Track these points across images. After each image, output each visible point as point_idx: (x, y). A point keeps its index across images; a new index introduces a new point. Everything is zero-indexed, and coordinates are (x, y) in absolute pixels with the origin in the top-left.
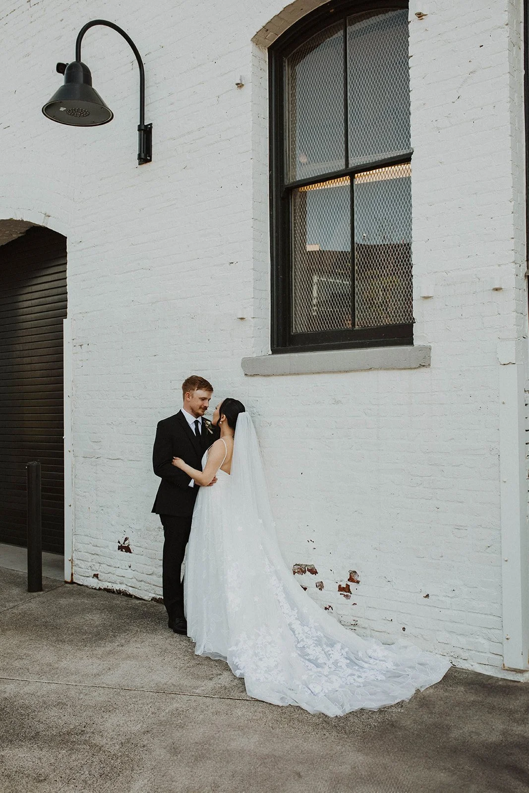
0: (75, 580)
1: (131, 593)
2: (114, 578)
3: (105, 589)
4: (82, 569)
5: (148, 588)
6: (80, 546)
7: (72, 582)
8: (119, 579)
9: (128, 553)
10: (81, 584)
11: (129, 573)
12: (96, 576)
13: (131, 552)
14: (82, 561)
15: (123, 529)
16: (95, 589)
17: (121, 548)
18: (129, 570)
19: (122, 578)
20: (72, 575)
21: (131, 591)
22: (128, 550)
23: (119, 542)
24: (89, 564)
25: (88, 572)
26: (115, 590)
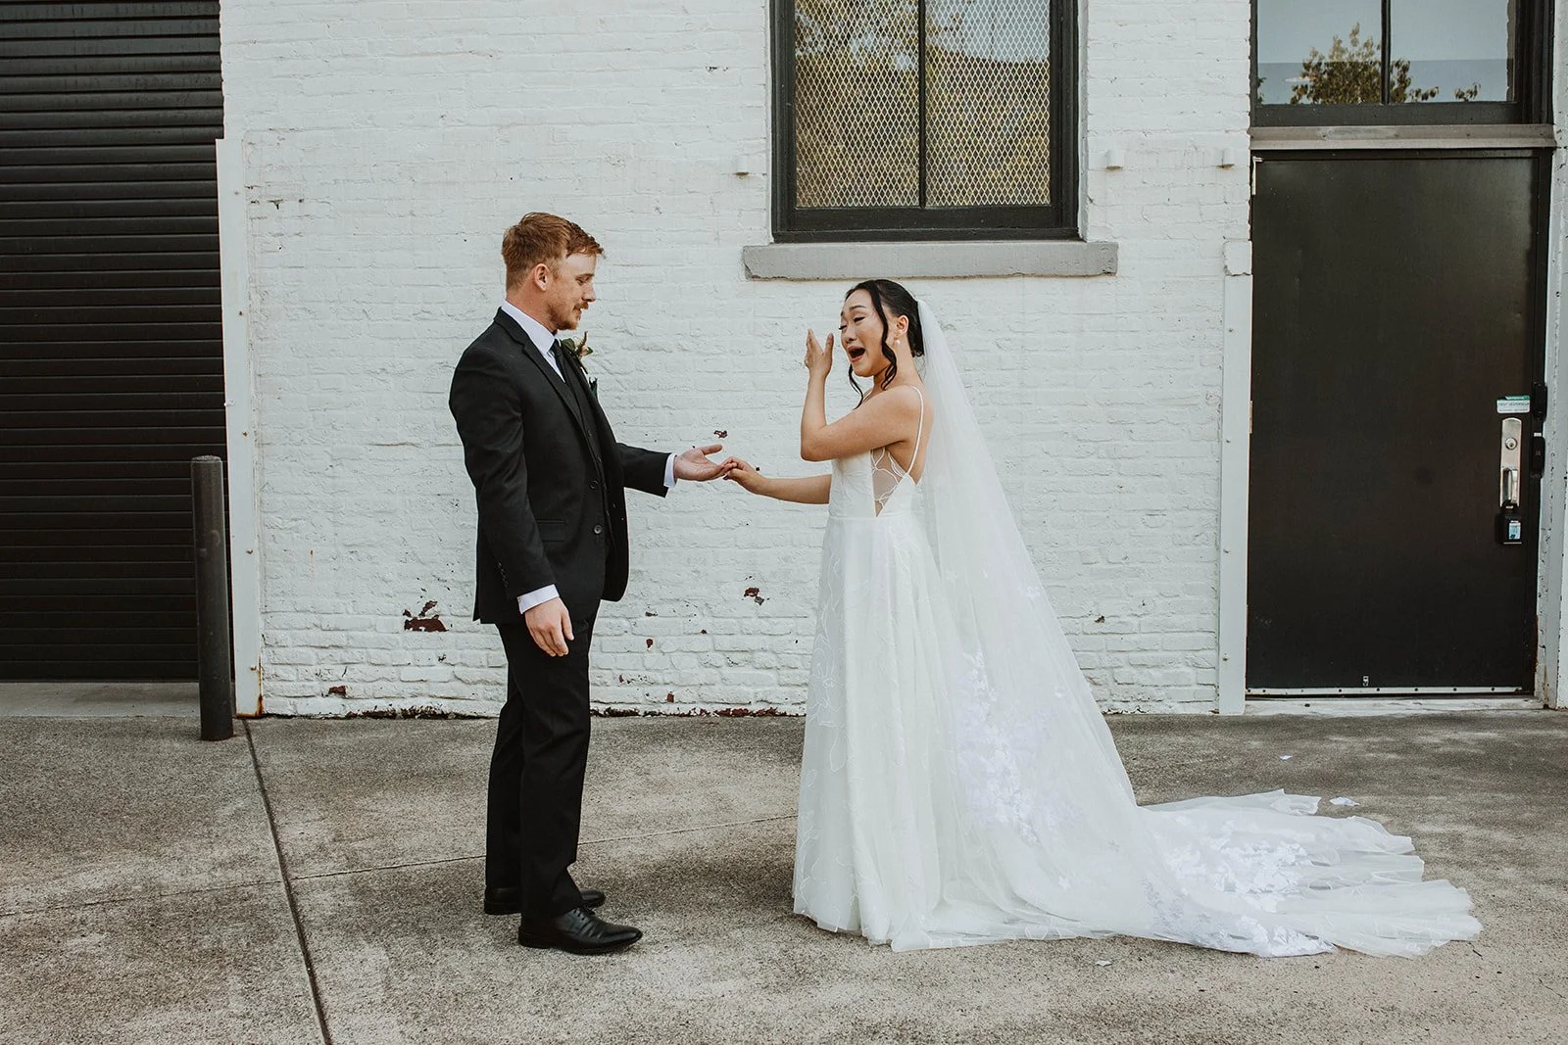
0: (266, 710)
1: (446, 710)
2: (390, 688)
3: (367, 715)
4: (291, 684)
5: (496, 693)
6: (281, 635)
7: (261, 715)
8: (410, 688)
9: (436, 633)
10: (290, 714)
11: (442, 671)
12: (341, 692)
13: (442, 629)
14: (289, 668)
15: (420, 585)
16: (336, 718)
17: (412, 625)
18: (440, 667)
19: (420, 684)
20: (260, 699)
21: (445, 706)
22: (435, 625)
23: (407, 613)
24: (312, 670)
25: (312, 687)
26: (398, 710)
